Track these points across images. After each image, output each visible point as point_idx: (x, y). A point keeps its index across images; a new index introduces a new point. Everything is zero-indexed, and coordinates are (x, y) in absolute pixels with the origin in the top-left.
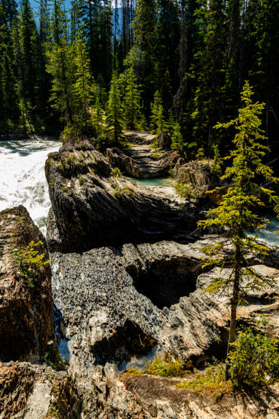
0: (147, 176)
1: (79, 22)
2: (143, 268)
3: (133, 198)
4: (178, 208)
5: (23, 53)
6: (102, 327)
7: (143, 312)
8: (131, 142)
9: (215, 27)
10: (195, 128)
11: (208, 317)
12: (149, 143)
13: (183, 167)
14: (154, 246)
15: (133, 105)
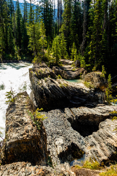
0: (70, 78)
1: (39, 14)
2: (75, 119)
3: (68, 88)
4: (87, 92)
5: (17, 27)
6: (61, 146)
7: (78, 139)
8: (63, 64)
9: (98, 16)
10: (90, 58)
11: (108, 142)
12: (70, 64)
13: (88, 75)
14: (78, 109)
15: (64, 48)
